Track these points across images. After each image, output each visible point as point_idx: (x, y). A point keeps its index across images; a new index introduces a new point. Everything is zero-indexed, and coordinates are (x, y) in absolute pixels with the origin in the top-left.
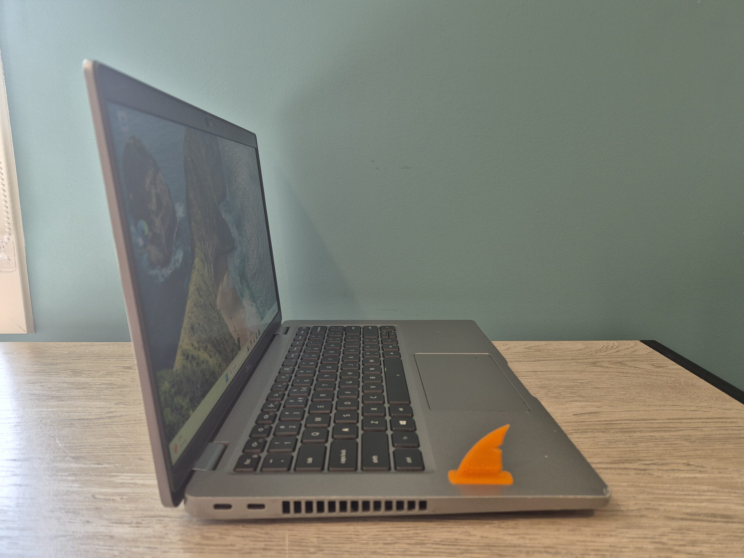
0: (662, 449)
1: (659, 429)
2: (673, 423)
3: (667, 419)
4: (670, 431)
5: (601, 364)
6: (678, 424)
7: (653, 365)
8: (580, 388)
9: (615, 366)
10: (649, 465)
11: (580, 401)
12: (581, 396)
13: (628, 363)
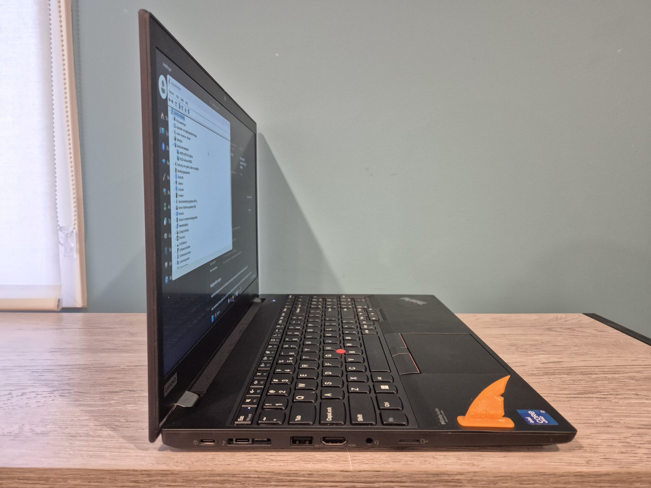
0: (615, 385)
1: (610, 372)
2: (620, 368)
3: (615, 366)
4: (619, 374)
5: (555, 330)
6: (624, 370)
7: (597, 330)
8: (542, 346)
9: (566, 331)
10: (607, 395)
11: (544, 354)
12: (544, 351)
13: (577, 329)
